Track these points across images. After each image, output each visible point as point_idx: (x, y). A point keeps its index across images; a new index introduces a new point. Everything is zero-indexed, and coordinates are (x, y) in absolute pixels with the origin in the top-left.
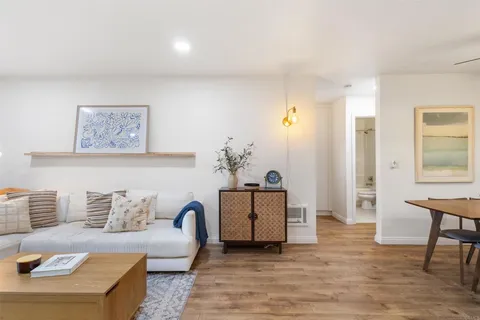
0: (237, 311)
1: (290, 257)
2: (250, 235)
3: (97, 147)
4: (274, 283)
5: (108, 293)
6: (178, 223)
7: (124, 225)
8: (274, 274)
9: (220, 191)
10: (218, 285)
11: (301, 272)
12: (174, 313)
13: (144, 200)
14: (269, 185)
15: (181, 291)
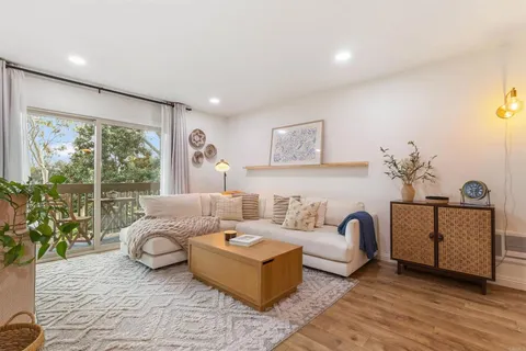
0: (385, 327)
1: (501, 302)
2: (432, 259)
3: (284, 161)
4: (452, 321)
5: (264, 263)
6: (342, 230)
7: (296, 224)
8: (459, 313)
9: (392, 203)
10: (375, 298)
11: (512, 326)
12: (320, 304)
13: (313, 205)
14: (468, 201)
15: (335, 292)
